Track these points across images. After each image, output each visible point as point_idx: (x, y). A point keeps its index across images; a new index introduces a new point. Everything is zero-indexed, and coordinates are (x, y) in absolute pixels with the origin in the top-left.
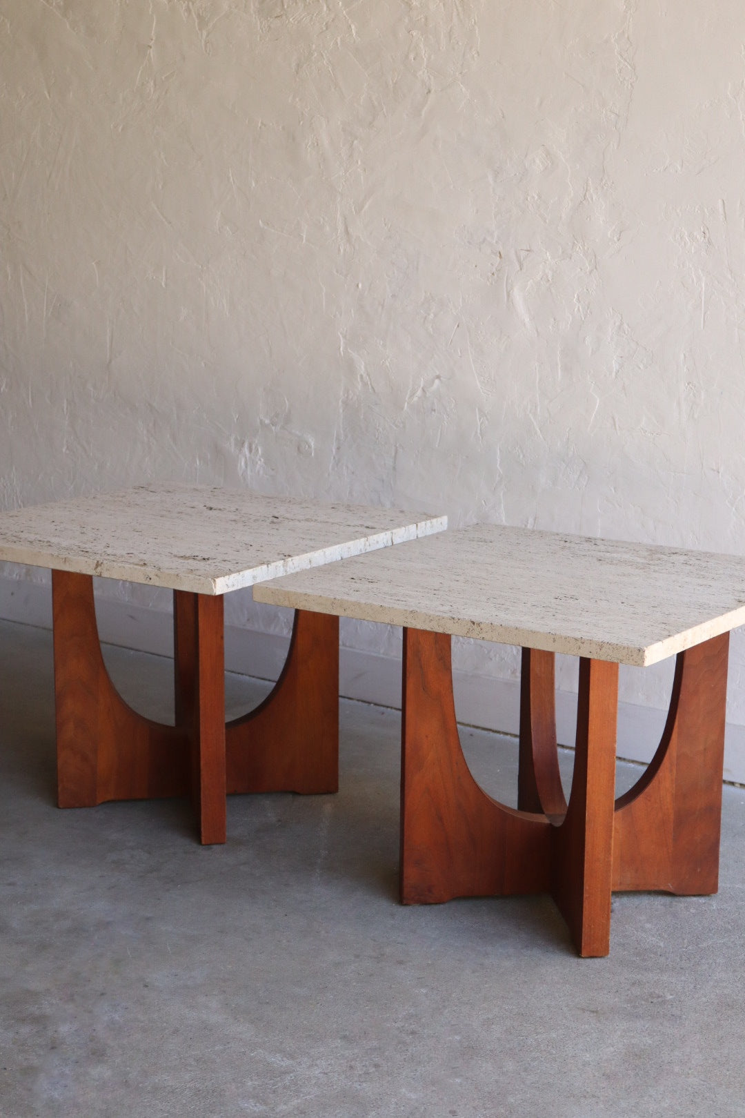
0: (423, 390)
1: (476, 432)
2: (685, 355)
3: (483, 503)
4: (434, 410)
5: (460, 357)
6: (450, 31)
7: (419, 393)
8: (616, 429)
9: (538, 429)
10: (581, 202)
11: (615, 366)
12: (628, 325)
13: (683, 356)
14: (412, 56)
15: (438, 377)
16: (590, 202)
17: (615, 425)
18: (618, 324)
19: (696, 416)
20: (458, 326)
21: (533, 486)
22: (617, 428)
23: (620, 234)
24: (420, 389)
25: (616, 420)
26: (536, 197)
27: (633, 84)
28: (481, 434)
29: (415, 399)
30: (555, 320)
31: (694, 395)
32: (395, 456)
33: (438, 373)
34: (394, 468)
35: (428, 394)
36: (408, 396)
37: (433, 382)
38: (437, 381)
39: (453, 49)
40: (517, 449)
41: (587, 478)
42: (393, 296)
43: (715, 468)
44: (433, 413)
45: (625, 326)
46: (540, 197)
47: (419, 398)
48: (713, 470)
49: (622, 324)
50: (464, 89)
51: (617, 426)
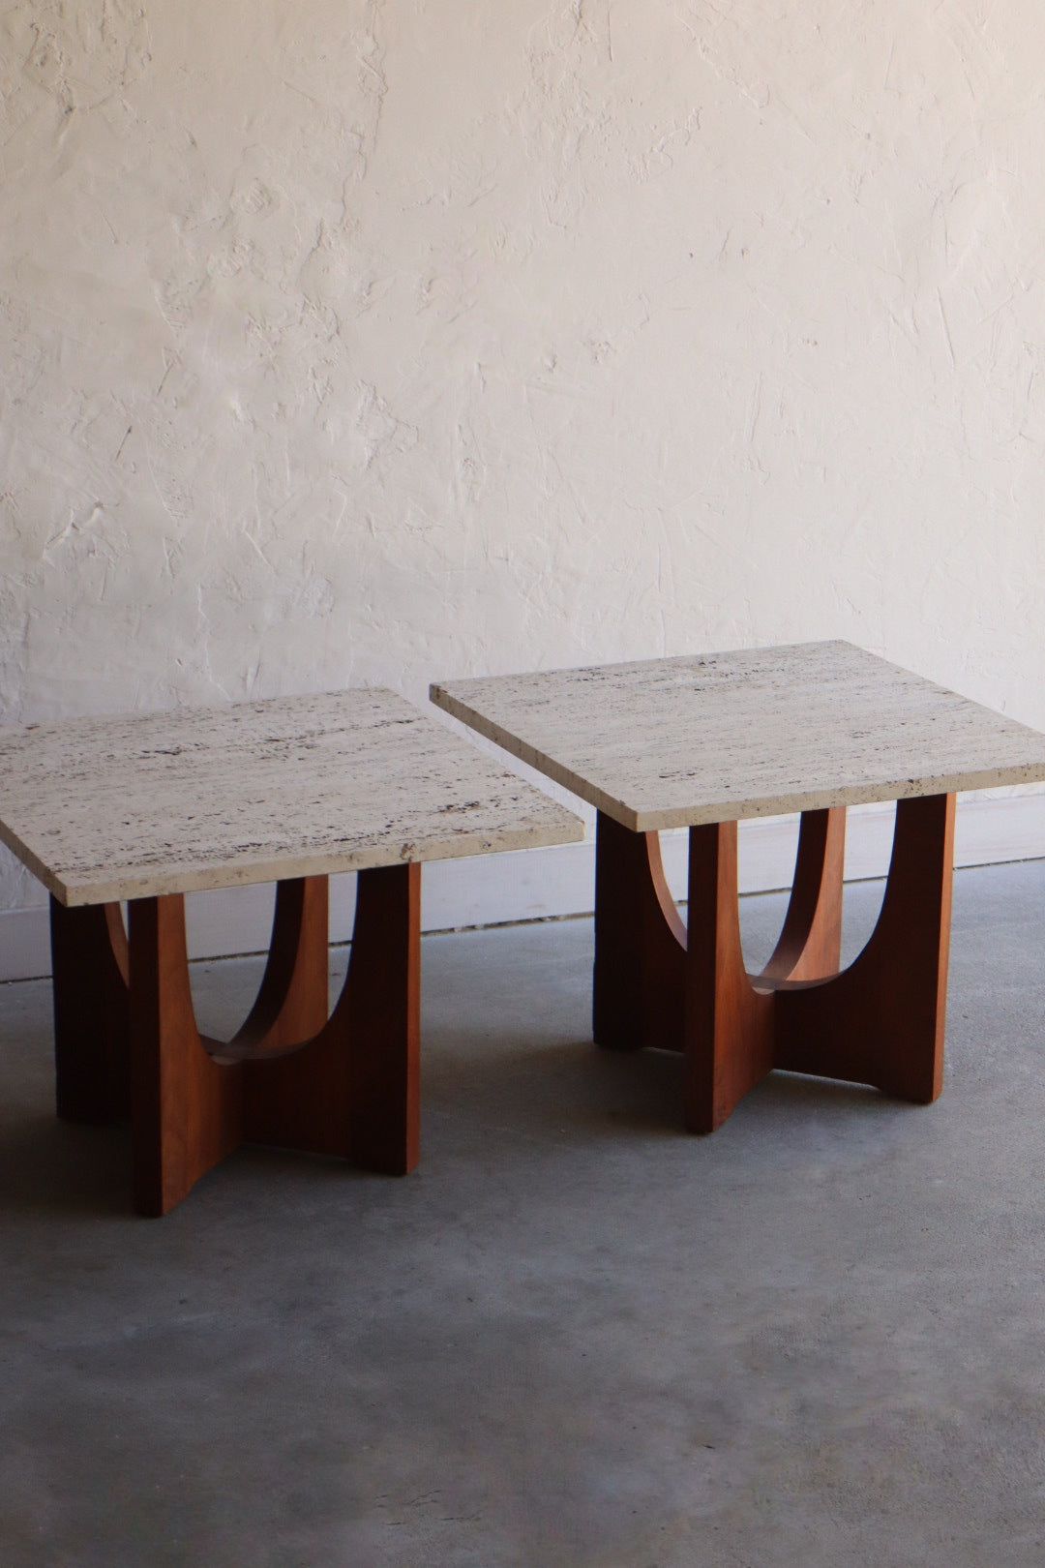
0: (74, 526)
1: (164, 570)
2: (460, 427)
3: (178, 663)
4: (93, 552)
5: (134, 472)
6: (103, 25)
7: (68, 531)
8: (371, 531)
9: (260, 552)
10: (313, 250)
11: (368, 453)
12: (384, 400)
13: (457, 428)
14: (37, 59)
15: (99, 505)
16: (328, 248)
17: (370, 528)
18: (370, 399)
19: (477, 498)
20: (129, 431)
21: (253, 626)
22: (374, 529)
23: (370, 286)
24: (70, 524)
25: (373, 522)
26: (247, 248)
27: (383, 97)
28: (172, 571)
29: (62, 541)
30: (280, 405)
31: (474, 473)
32: (27, 628)
33: (97, 499)
34: (25, 644)
35: (82, 531)
36: (48, 538)
37: (91, 513)
38: (97, 511)
39: (109, 50)
40: (228, 581)
41: (332, 599)
42: (17, 401)
43: (502, 556)
44: (91, 555)
45: (381, 401)
46: (253, 247)
47: (67, 538)
48: (501, 558)
49: (376, 398)
50: (129, 107)
51: (373, 527)
